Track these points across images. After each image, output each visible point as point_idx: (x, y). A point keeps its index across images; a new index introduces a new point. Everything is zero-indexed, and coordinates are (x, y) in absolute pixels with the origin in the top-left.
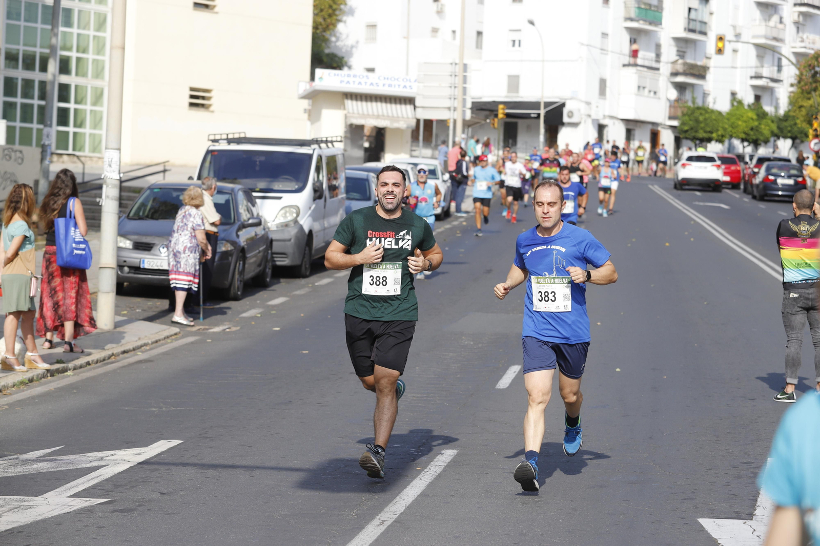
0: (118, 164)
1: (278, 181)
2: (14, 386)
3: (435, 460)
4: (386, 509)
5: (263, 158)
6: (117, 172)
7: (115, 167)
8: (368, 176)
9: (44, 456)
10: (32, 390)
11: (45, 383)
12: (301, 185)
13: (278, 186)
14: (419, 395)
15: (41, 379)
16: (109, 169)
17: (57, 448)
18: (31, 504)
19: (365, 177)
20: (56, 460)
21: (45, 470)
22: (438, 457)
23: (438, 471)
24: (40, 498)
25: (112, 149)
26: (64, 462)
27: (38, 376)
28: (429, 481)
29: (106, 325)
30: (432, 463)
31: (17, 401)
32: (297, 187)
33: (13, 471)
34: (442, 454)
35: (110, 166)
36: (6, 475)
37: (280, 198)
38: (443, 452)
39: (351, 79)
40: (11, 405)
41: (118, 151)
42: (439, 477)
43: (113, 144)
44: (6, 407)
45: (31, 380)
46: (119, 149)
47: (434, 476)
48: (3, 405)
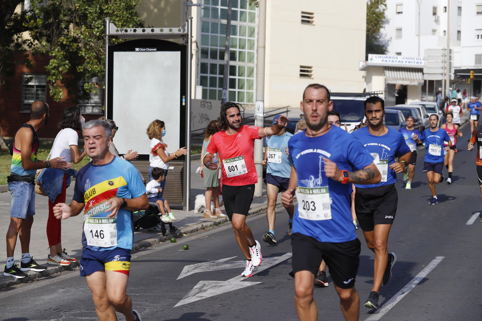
0: (263, 108)
1: (349, 116)
2: (211, 226)
3: (432, 262)
4: (406, 286)
5: (340, 104)
6: (262, 113)
7: (261, 110)
8: (397, 112)
9: (227, 261)
10: (220, 228)
11: (227, 225)
12: (361, 118)
13: (349, 118)
14: (425, 229)
15: (224, 222)
16: (258, 111)
17: (234, 257)
18: (222, 284)
19: (396, 113)
20: (234, 263)
21: (228, 268)
22: (434, 260)
23: (433, 268)
24: (226, 282)
25: (259, 101)
26: (238, 264)
27: (223, 220)
28: (428, 272)
29: (258, 194)
30: (430, 263)
31: (213, 234)
32: (358, 119)
33: (212, 268)
34: (436, 259)
35: (259, 110)
36: (208, 270)
37: (349, 125)
38: (436, 257)
39: (388, 59)
40: (210, 236)
41: (263, 102)
42: (434, 270)
43: (260, 98)
44: (207, 237)
45: (219, 223)
46: (263, 101)
47: (432, 270)
48: (206, 236)
